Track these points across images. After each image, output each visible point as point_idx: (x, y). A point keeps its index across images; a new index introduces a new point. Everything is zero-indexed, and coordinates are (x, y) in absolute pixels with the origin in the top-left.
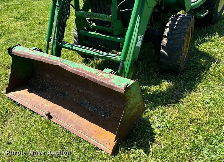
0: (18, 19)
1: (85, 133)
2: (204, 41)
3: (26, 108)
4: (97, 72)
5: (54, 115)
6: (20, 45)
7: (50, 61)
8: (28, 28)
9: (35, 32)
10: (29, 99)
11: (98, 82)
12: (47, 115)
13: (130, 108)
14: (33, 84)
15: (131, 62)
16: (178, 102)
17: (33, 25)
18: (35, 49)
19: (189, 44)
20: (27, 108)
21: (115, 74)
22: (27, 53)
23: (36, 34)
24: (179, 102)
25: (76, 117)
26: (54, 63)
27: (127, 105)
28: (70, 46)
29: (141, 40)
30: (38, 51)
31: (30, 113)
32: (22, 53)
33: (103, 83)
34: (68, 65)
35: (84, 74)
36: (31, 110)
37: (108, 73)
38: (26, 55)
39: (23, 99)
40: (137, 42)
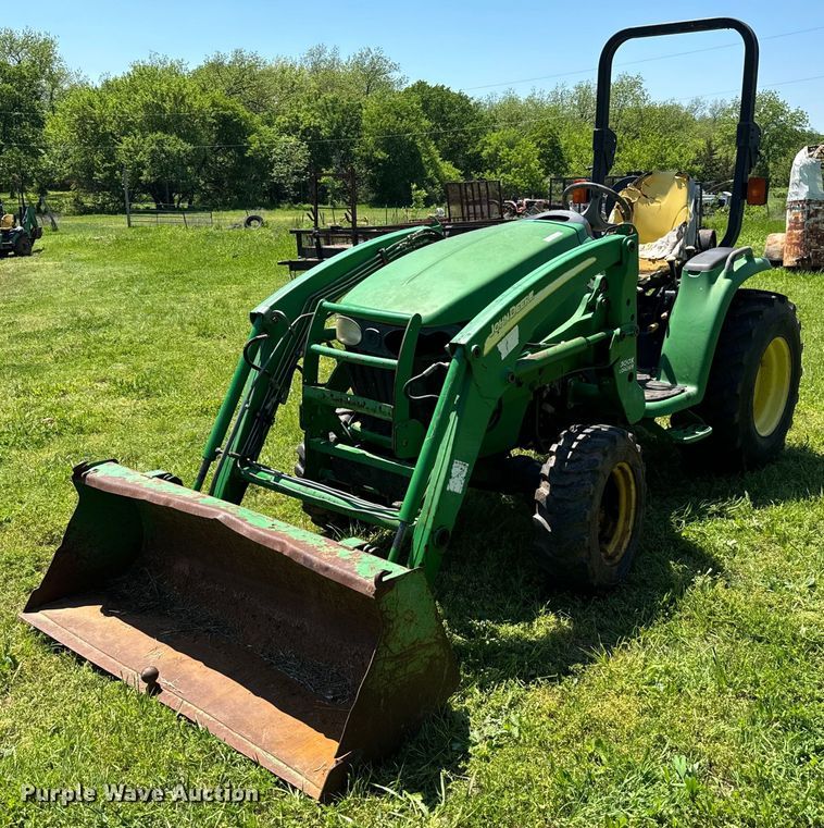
0: (126, 389)
1: (256, 740)
2: (700, 514)
3: (80, 660)
4: (323, 543)
5: (170, 683)
6: (115, 461)
7: (197, 508)
8: (157, 422)
9: (176, 437)
10: (99, 633)
11: (314, 568)
12: (145, 679)
13: (396, 651)
14: (126, 591)
15: (432, 532)
16: (567, 673)
17: (178, 413)
18: (161, 477)
19: (633, 511)
20: (85, 660)
21: (373, 553)
22: (133, 484)
23: (180, 442)
24: (572, 673)
25: (239, 694)
26: (206, 511)
27: (385, 636)
28: (271, 478)
29: (464, 475)
30: (170, 481)
31: (91, 676)
32: (118, 484)
33: (327, 569)
34: (244, 520)
35: (284, 544)
36: (96, 668)
37: (351, 547)
38: (127, 490)
39: (78, 632)
40: (451, 481)
